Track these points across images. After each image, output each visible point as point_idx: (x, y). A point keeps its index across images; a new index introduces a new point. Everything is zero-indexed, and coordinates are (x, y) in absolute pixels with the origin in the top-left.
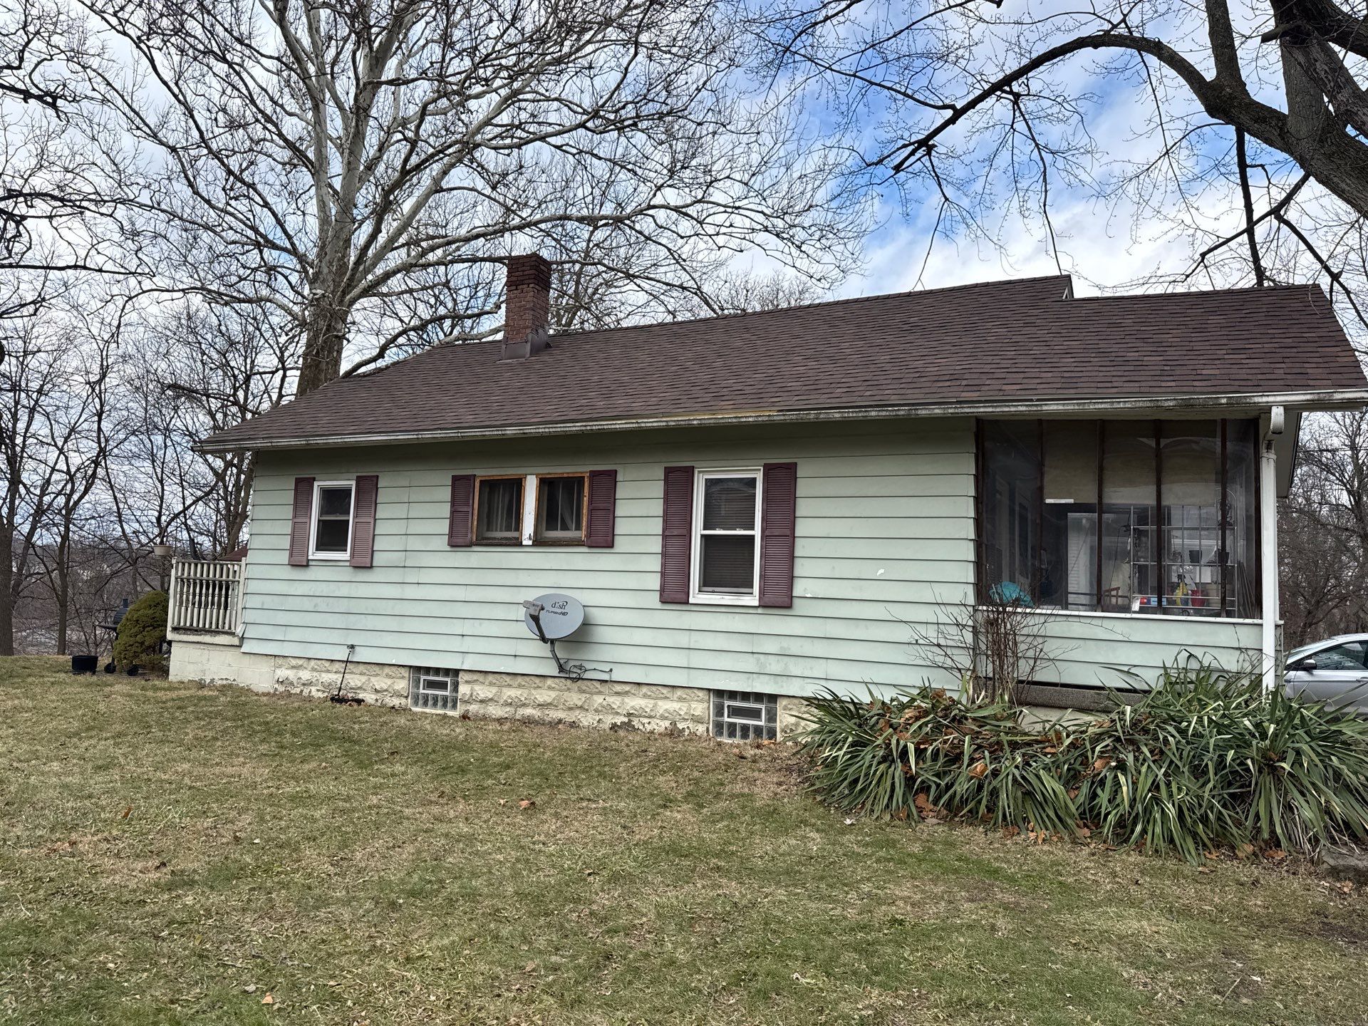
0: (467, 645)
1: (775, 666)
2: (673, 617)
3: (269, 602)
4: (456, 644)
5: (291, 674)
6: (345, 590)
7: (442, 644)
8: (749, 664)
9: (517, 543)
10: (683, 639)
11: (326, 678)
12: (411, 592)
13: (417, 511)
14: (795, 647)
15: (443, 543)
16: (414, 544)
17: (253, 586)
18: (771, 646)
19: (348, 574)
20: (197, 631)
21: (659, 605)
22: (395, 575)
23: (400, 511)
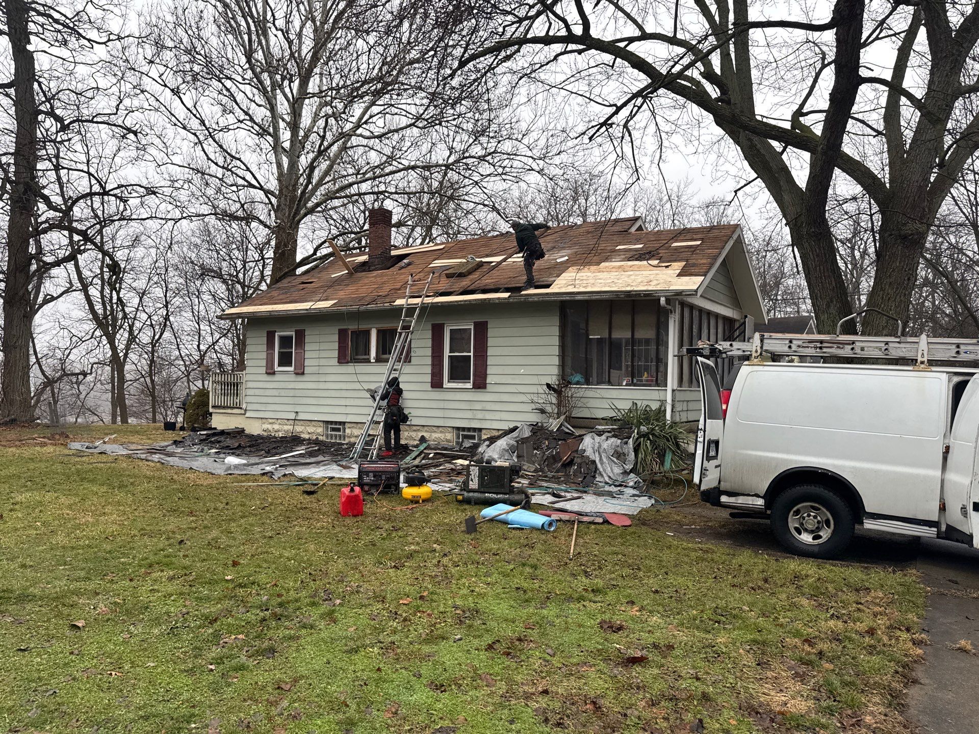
0: (348, 410)
1: (480, 415)
2: (436, 394)
3: (257, 392)
4: (343, 410)
5: (270, 427)
6: (292, 385)
7: (337, 410)
8: (469, 415)
9: (368, 361)
10: (441, 404)
11: (286, 428)
12: (322, 386)
13: (324, 346)
14: (489, 406)
15: (335, 361)
16: (323, 362)
17: (250, 385)
18: (478, 406)
19: (293, 377)
20: (224, 408)
21: (430, 389)
22: (314, 378)
23: (315, 346)
